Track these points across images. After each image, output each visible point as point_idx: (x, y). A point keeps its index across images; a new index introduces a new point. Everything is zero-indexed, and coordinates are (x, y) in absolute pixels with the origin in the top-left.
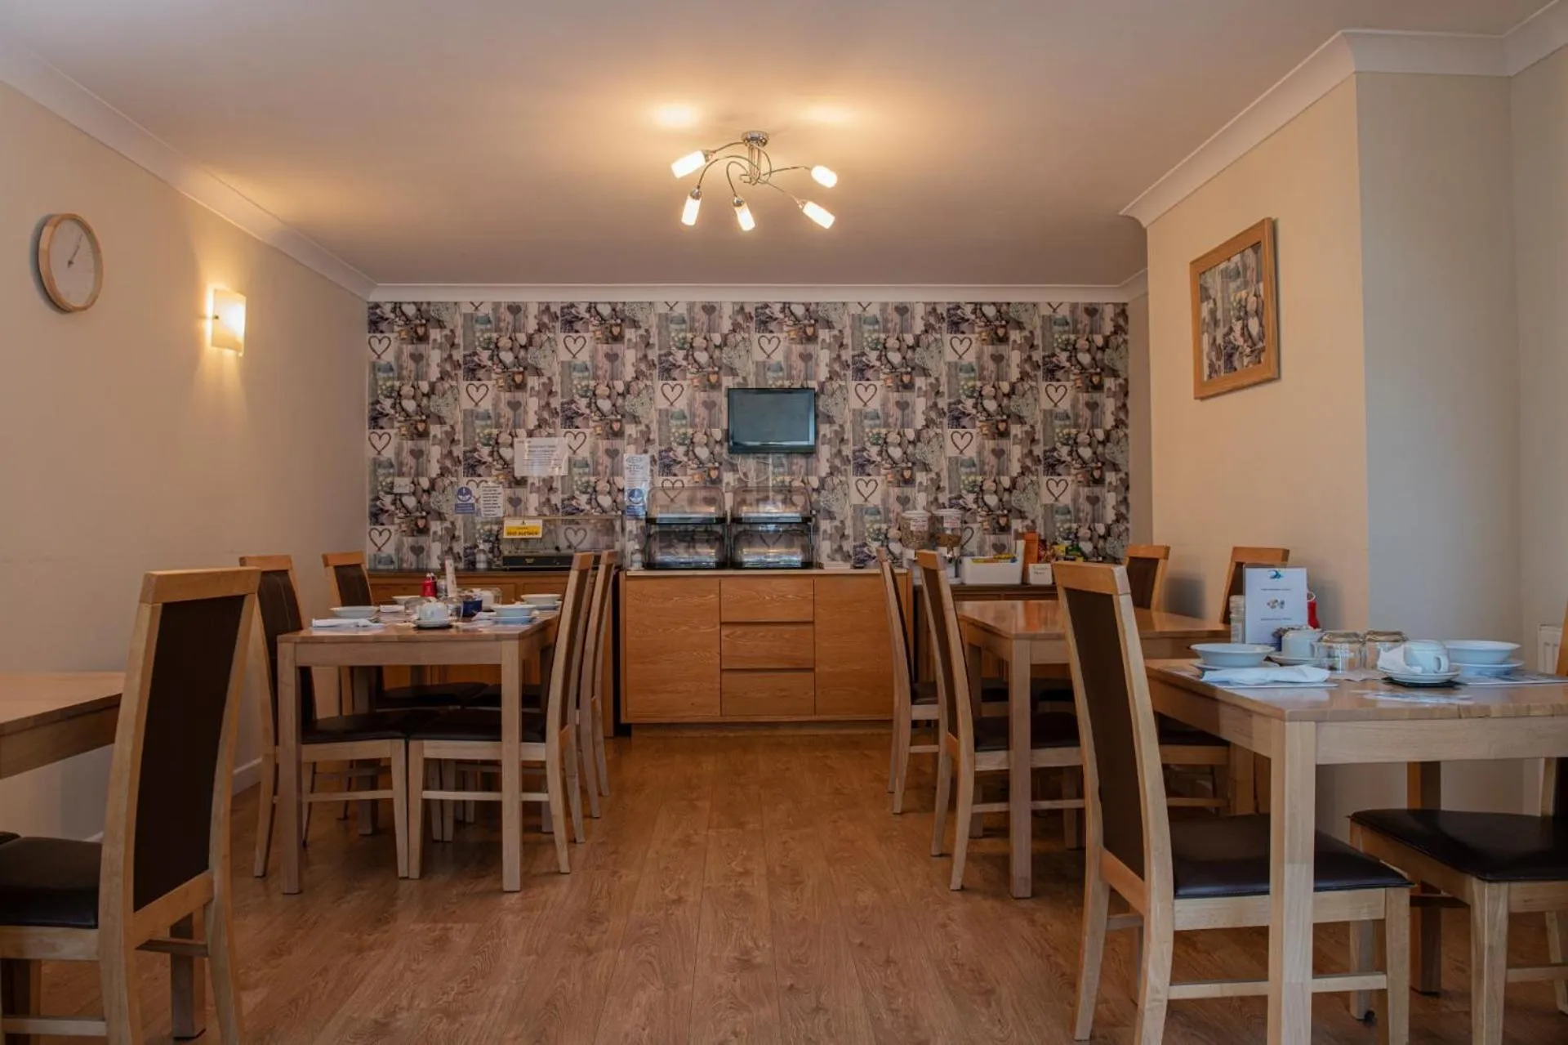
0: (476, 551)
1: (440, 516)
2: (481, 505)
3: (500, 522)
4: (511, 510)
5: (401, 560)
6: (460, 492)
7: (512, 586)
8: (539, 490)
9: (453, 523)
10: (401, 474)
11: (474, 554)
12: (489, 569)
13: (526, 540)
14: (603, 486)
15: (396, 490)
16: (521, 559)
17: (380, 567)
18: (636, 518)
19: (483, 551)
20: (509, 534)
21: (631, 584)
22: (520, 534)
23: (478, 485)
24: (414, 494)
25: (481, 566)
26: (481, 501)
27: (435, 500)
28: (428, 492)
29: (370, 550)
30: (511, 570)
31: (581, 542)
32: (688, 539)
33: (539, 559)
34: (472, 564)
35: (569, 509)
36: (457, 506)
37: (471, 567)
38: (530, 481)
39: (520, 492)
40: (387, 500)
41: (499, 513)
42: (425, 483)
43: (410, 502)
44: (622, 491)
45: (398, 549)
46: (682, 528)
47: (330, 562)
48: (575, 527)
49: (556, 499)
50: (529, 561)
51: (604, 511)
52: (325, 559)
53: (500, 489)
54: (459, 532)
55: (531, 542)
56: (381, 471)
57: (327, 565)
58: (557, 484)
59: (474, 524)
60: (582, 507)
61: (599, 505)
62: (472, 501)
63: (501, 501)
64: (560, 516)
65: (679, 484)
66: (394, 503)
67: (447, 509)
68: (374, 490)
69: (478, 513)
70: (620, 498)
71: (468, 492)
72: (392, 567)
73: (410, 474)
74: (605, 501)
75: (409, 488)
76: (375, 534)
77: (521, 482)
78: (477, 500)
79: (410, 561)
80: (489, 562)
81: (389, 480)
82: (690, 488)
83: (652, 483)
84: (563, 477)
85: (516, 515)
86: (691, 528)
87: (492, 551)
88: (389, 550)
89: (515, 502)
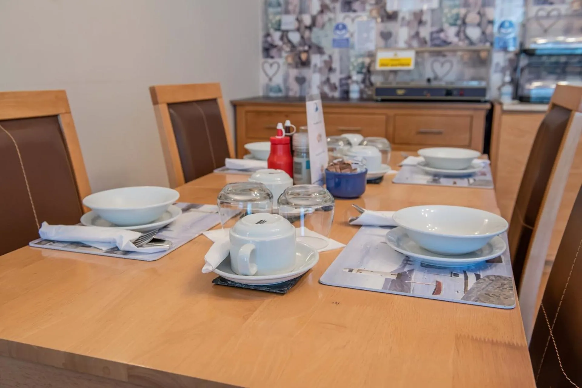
0: (349, 81)
1: (320, 50)
2: (355, 40)
3: (372, 55)
4: (382, 42)
5: (288, 89)
6: (337, 28)
7: (384, 117)
8: (409, 24)
9: (330, 57)
10: (287, 12)
11: (348, 85)
12: (361, 99)
13: (395, 72)
14: (473, 17)
15: (283, 27)
16: (393, 90)
17: (272, 95)
18: (505, 49)
19: (357, 82)
20: (382, 65)
21: (506, 119)
22: (392, 65)
23: (353, 20)
24: (298, 30)
25: (354, 95)
26: (356, 35)
27: (316, 36)
28: (310, 28)
29: (263, 80)
30: (383, 100)
31: (448, 73)
32: (559, 71)
33: (410, 90)
34: (346, 93)
35: (437, 42)
36: (334, 40)
37: (345, 96)
38: (400, 16)
39: (391, 26)
40: (276, 36)
41: (371, 46)
42: (307, 20)
43: (295, 37)
44: (491, 22)
45: (286, 80)
46: (553, 59)
47: (160, 99)
48: (441, 59)
49: (425, 32)
50: (400, 92)
51: (471, 43)
52: (153, 91)
53: (373, 24)
54: (336, 65)
55: (400, 74)
56: (271, 10)
57: (155, 102)
58: (426, 17)
59: (349, 58)
60: (449, 40)
61: (467, 38)
62: (347, 36)
63: (374, 35)
64: (429, 47)
65: (554, 13)
66: (282, 38)
67: (326, 44)
68: (266, 27)
69: (353, 47)
70: (489, 30)
71: (344, 27)
72: (280, 95)
73: (294, 12)
74: (474, 33)
75: (295, 25)
76: (267, 66)
77: (392, 17)
78: (352, 35)
79: (295, 90)
80: (361, 92)
81: (278, 18)
82: (566, 16)
83: (525, 13)
84: (433, 11)
85: (387, 47)
86: (563, 59)
87: (364, 81)
88: (278, 80)
89: (386, 36)
